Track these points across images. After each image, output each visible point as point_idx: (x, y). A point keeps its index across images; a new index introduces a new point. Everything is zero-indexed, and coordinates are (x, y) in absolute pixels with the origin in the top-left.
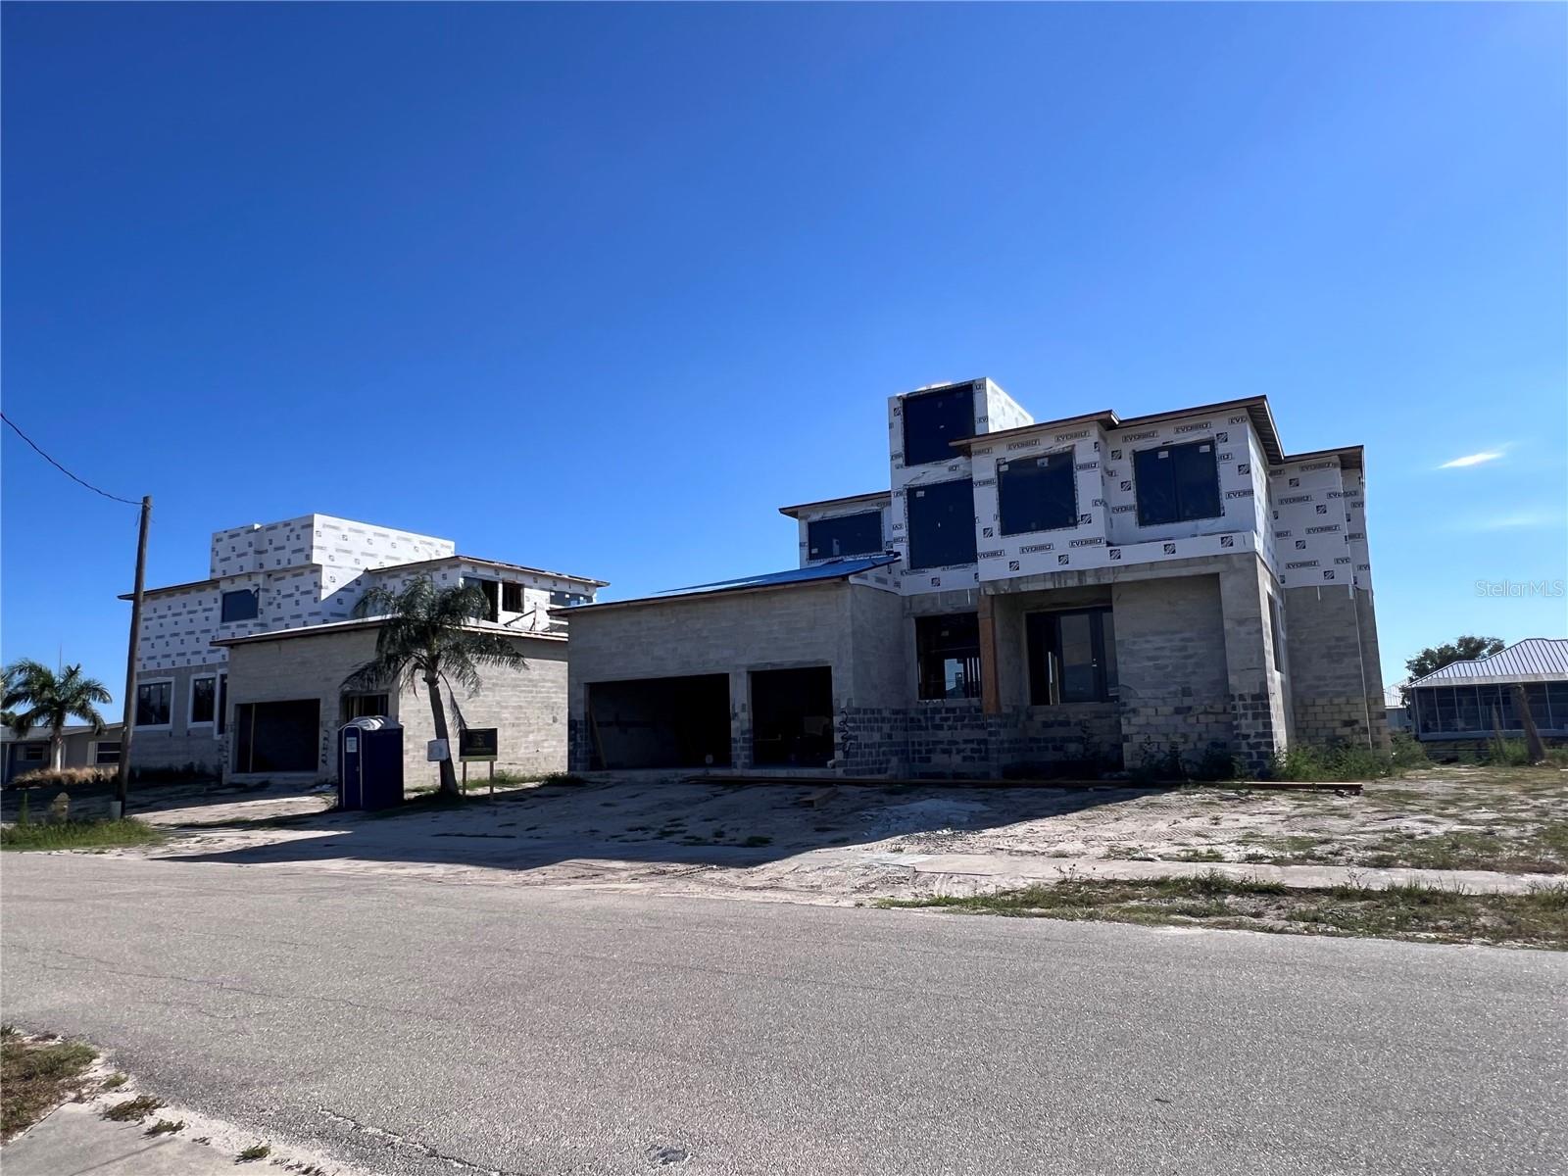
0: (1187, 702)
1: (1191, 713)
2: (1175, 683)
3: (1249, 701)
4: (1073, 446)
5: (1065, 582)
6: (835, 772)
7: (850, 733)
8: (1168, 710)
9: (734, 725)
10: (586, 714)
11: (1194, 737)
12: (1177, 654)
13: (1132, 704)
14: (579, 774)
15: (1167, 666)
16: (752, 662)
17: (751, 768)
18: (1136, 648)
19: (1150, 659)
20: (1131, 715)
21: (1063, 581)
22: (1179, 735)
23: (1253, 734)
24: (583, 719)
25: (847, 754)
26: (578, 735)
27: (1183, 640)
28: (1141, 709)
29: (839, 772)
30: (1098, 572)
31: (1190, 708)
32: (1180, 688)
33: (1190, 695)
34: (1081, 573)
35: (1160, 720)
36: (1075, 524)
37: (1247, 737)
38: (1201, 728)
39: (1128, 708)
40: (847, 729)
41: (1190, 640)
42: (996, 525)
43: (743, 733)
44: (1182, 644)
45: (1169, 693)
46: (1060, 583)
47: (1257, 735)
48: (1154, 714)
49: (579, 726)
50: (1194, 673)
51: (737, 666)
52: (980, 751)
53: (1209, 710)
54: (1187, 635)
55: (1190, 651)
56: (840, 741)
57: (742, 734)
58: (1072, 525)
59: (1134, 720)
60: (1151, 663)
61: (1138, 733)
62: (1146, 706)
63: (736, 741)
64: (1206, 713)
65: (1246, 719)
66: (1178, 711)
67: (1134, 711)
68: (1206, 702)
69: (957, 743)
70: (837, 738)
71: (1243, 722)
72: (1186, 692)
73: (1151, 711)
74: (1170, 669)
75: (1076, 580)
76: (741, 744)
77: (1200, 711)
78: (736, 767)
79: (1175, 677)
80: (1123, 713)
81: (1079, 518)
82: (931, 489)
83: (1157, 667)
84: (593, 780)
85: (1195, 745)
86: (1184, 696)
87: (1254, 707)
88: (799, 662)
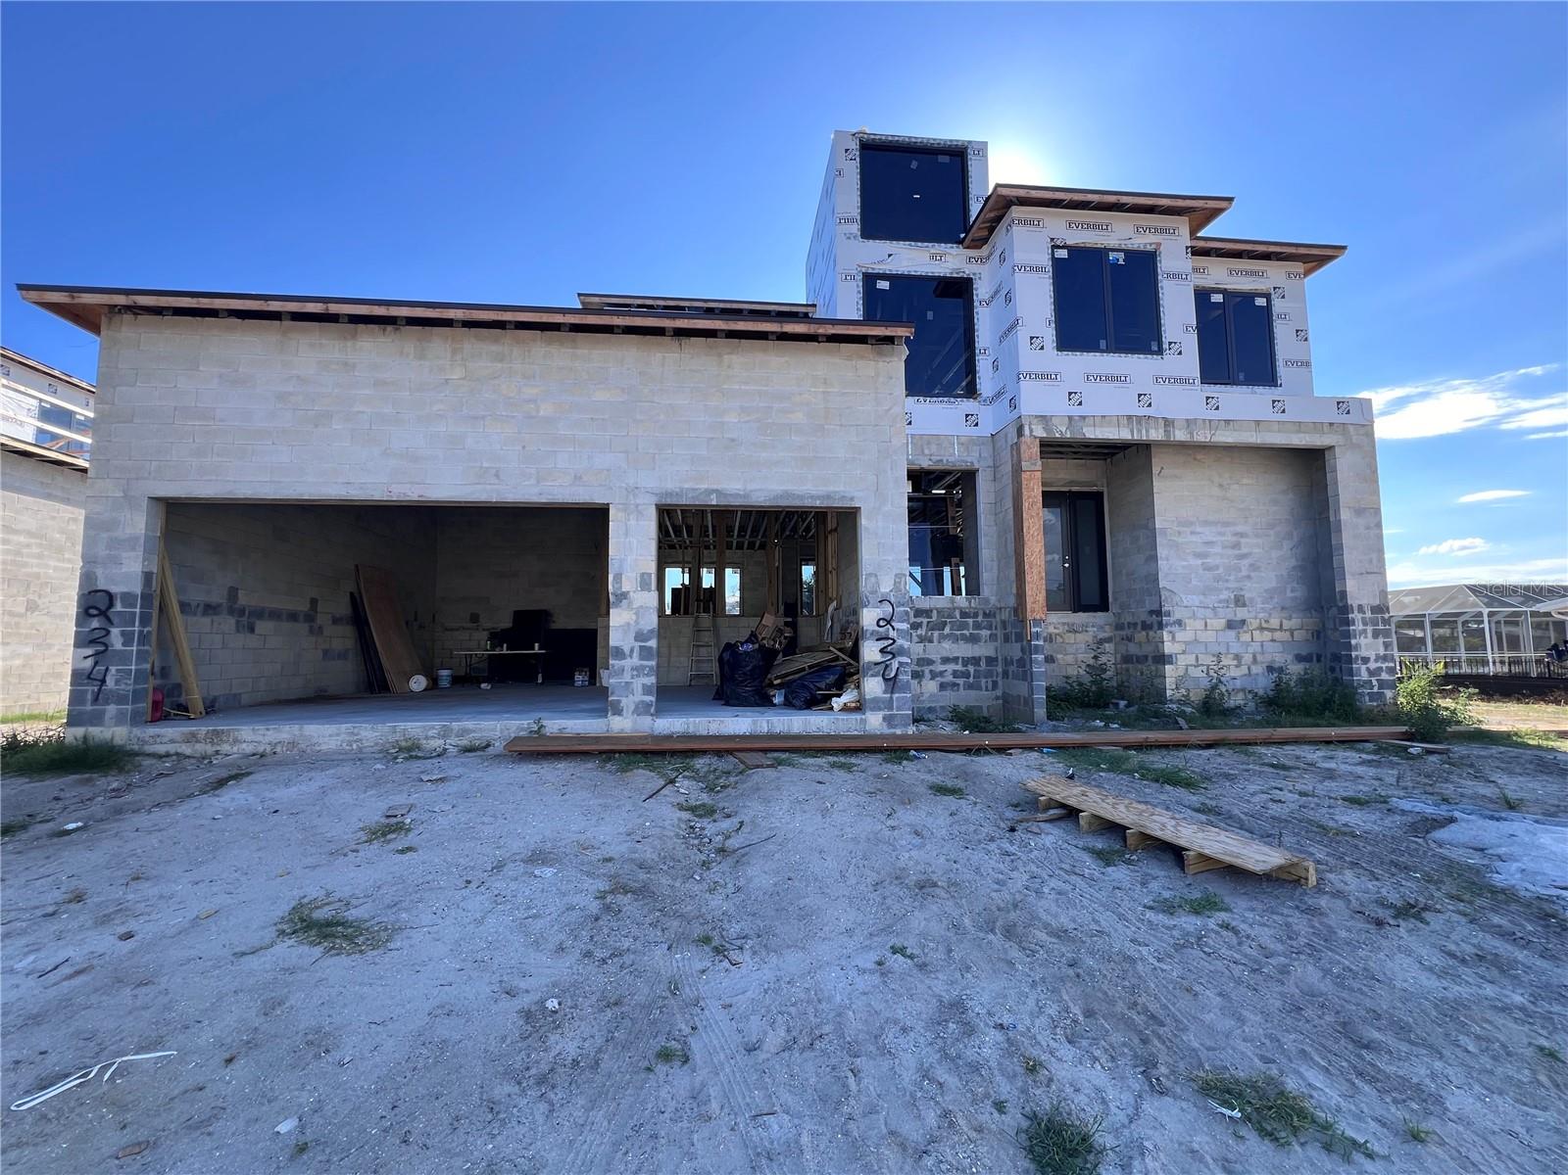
0: (1241, 613)
1: (1245, 628)
2: (1227, 589)
3: (1369, 615)
4: (1159, 244)
5: (1147, 431)
6: (863, 721)
7: (900, 642)
8: (1222, 623)
9: (618, 618)
10: (148, 577)
11: (1247, 658)
12: (1230, 552)
13: (1177, 615)
14: (113, 732)
15: (1217, 567)
16: (670, 485)
17: (659, 712)
18: (1180, 540)
19: (1198, 555)
20: (1175, 628)
21: (1144, 432)
22: (1231, 656)
23: (1373, 658)
24: (138, 589)
25: (892, 683)
26: (115, 631)
27: (1236, 534)
28: (1187, 621)
29: (874, 722)
30: (1189, 423)
31: (1243, 622)
32: (1233, 597)
33: (1244, 605)
34: (1168, 423)
35: (1209, 636)
36: (1160, 352)
37: (1366, 660)
38: (1256, 647)
39: (1172, 619)
40: (892, 634)
41: (1242, 535)
42: (1049, 335)
43: (640, 636)
44: (1235, 539)
45: (1220, 602)
46: (1140, 431)
47: (1378, 658)
48: (1203, 628)
49: (118, 607)
50: (1249, 577)
51: (634, 490)
52: (966, 675)
53: (1264, 625)
54: (1240, 529)
55: (1245, 550)
56: (878, 657)
57: (637, 639)
58: (1152, 353)
59: (1180, 636)
60: (1200, 562)
61: (1184, 652)
62: (1194, 617)
63: (619, 653)
64: (1261, 629)
65: (1366, 637)
66: (1230, 625)
67: (1179, 623)
68: (1261, 615)
69: (930, 662)
70: (870, 652)
71: (1363, 641)
72: (1239, 601)
73: (1199, 625)
74: (1221, 570)
75: (1161, 431)
76: (635, 661)
77: (1254, 627)
78: (618, 712)
79: (1227, 581)
80: (1167, 625)
81: (1166, 346)
82: (903, 283)
83: (1208, 568)
84: (161, 749)
85: (1249, 669)
86: (1237, 605)
87: (1375, 623)
88: (787, 494)
